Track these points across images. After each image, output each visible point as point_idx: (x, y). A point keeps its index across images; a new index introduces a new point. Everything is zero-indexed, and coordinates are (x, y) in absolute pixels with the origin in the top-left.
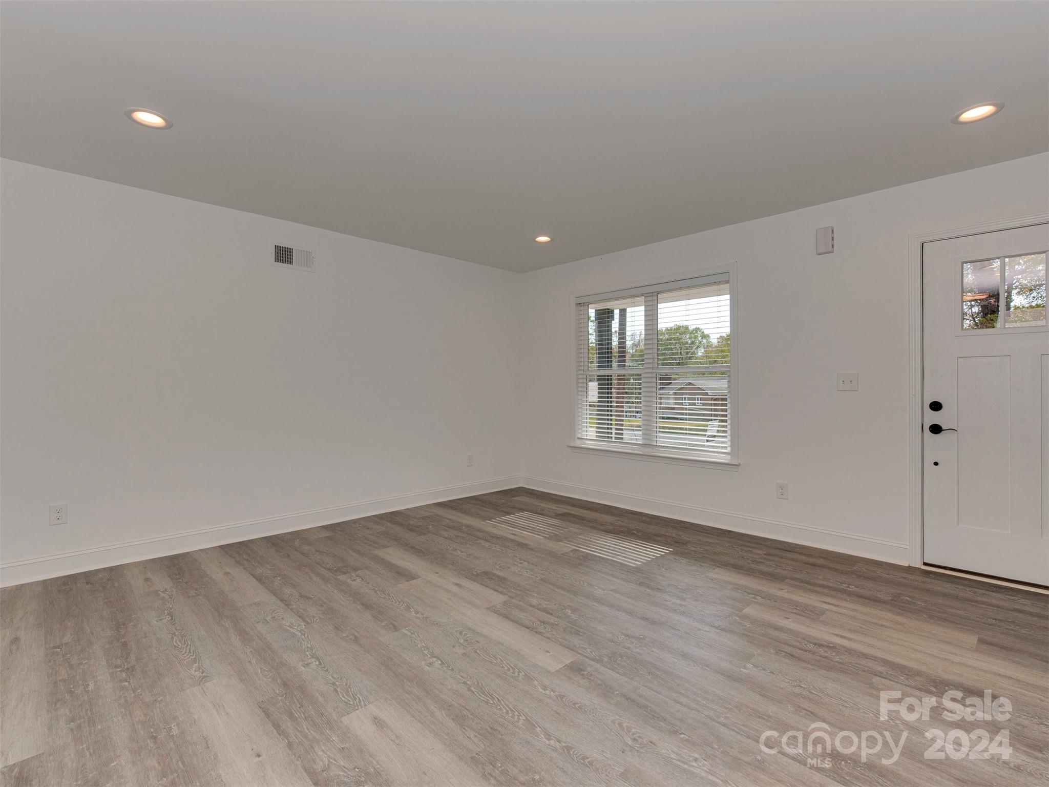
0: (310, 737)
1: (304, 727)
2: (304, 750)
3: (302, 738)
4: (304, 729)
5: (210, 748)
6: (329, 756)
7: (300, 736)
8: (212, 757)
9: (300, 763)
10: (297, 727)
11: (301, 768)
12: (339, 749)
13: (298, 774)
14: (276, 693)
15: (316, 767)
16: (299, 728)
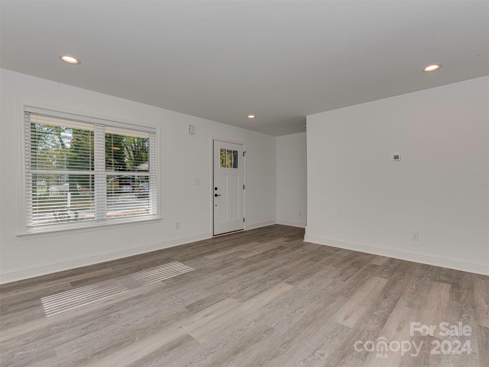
0: (368, 333)
1: (364, 337)
2: (375, 332)
3: (370, 335)
4: (365, 337)
5: (401, 363)
6: (372, 325)
7: (370, 336)
8: (403, 359)
9: (381, 331)
10: (366, 339)
11: (382, 330)
12: (366, 324)
13: (385, 330)
14: (352, 357)
15: (379, 327)
16: (366, 338)
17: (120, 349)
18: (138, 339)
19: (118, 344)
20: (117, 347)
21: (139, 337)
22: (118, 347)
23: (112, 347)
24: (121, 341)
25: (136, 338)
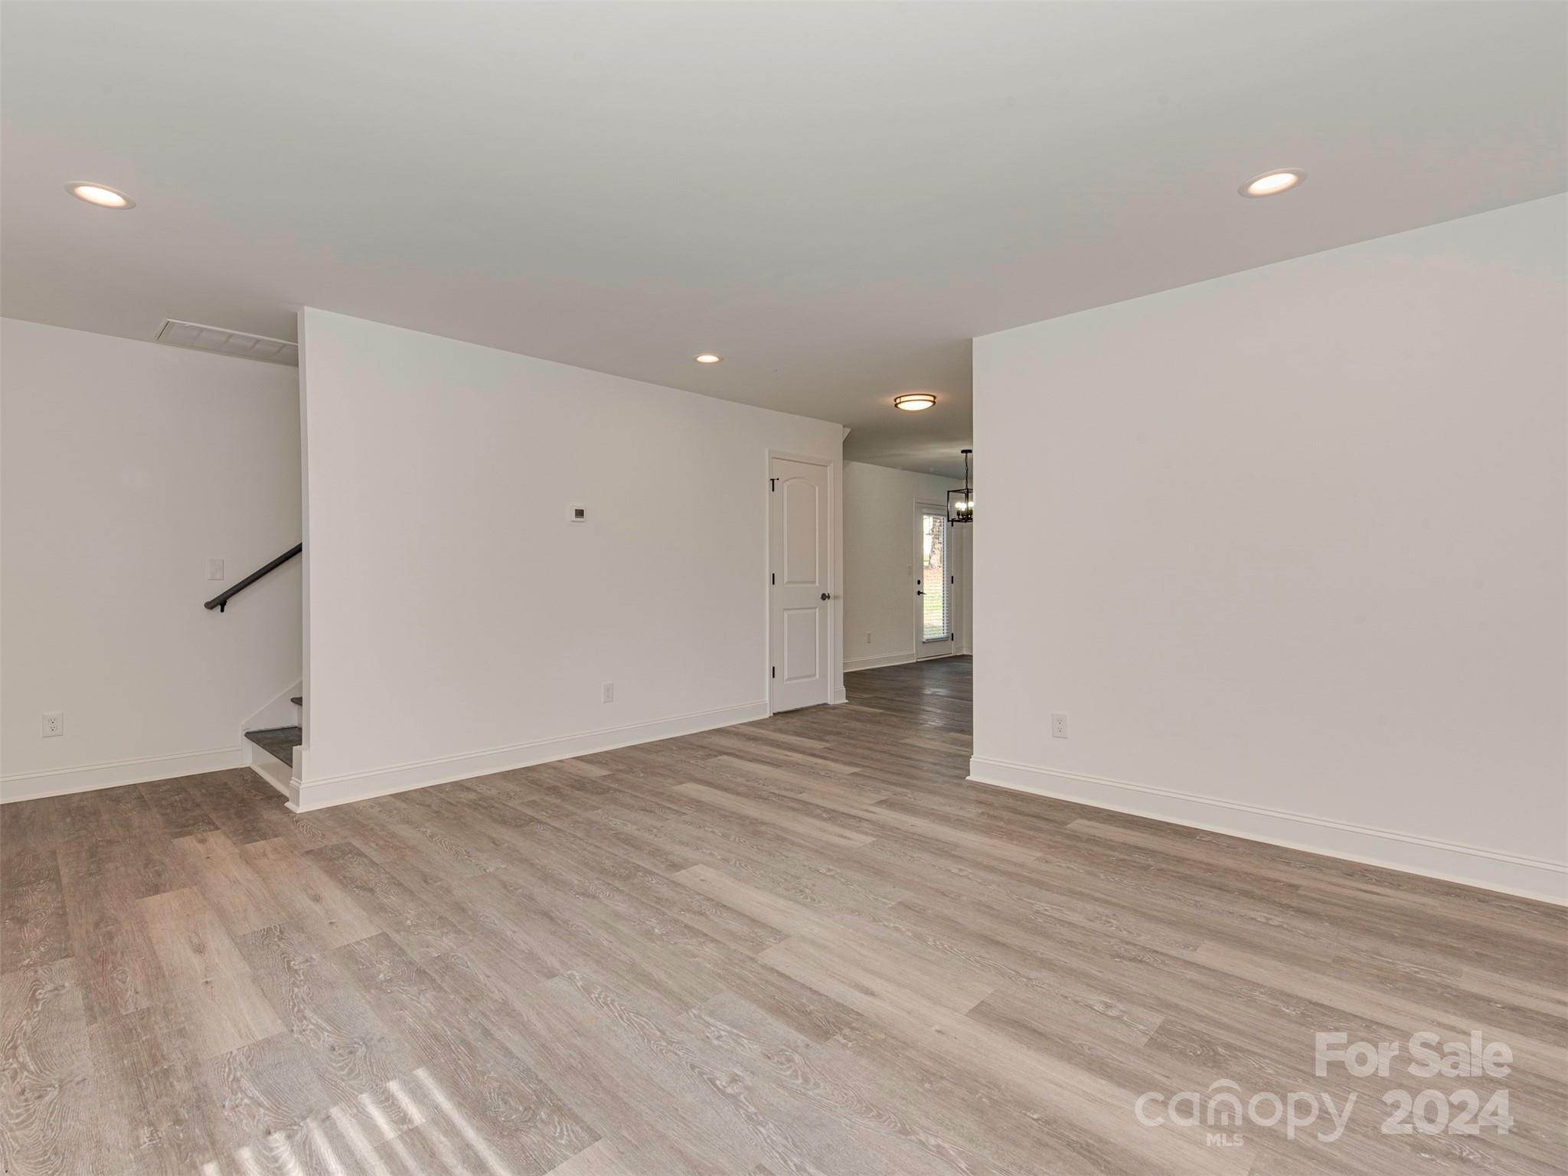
17: (1100, 1140)
18: (1035, 1112)
19: (1084, 1156)
20: (1097, 1152)
21: (1028, 1114)
22: (1098, 1149)
23: (1105, 1167)
24: (1067, 1152)
25: (1033, 1119)
